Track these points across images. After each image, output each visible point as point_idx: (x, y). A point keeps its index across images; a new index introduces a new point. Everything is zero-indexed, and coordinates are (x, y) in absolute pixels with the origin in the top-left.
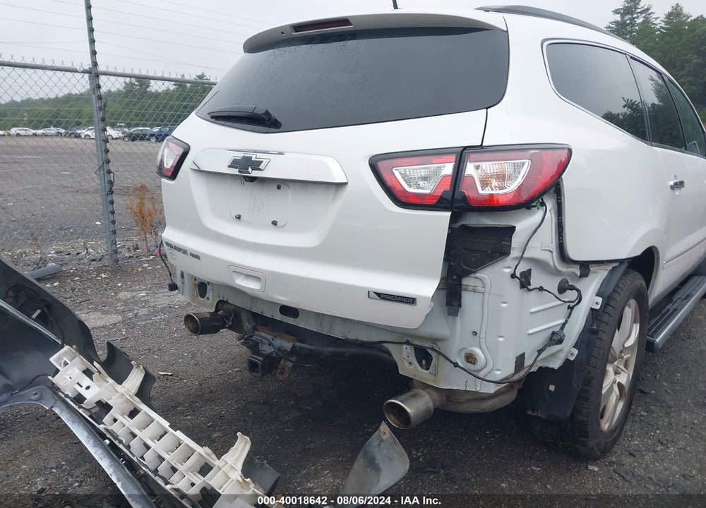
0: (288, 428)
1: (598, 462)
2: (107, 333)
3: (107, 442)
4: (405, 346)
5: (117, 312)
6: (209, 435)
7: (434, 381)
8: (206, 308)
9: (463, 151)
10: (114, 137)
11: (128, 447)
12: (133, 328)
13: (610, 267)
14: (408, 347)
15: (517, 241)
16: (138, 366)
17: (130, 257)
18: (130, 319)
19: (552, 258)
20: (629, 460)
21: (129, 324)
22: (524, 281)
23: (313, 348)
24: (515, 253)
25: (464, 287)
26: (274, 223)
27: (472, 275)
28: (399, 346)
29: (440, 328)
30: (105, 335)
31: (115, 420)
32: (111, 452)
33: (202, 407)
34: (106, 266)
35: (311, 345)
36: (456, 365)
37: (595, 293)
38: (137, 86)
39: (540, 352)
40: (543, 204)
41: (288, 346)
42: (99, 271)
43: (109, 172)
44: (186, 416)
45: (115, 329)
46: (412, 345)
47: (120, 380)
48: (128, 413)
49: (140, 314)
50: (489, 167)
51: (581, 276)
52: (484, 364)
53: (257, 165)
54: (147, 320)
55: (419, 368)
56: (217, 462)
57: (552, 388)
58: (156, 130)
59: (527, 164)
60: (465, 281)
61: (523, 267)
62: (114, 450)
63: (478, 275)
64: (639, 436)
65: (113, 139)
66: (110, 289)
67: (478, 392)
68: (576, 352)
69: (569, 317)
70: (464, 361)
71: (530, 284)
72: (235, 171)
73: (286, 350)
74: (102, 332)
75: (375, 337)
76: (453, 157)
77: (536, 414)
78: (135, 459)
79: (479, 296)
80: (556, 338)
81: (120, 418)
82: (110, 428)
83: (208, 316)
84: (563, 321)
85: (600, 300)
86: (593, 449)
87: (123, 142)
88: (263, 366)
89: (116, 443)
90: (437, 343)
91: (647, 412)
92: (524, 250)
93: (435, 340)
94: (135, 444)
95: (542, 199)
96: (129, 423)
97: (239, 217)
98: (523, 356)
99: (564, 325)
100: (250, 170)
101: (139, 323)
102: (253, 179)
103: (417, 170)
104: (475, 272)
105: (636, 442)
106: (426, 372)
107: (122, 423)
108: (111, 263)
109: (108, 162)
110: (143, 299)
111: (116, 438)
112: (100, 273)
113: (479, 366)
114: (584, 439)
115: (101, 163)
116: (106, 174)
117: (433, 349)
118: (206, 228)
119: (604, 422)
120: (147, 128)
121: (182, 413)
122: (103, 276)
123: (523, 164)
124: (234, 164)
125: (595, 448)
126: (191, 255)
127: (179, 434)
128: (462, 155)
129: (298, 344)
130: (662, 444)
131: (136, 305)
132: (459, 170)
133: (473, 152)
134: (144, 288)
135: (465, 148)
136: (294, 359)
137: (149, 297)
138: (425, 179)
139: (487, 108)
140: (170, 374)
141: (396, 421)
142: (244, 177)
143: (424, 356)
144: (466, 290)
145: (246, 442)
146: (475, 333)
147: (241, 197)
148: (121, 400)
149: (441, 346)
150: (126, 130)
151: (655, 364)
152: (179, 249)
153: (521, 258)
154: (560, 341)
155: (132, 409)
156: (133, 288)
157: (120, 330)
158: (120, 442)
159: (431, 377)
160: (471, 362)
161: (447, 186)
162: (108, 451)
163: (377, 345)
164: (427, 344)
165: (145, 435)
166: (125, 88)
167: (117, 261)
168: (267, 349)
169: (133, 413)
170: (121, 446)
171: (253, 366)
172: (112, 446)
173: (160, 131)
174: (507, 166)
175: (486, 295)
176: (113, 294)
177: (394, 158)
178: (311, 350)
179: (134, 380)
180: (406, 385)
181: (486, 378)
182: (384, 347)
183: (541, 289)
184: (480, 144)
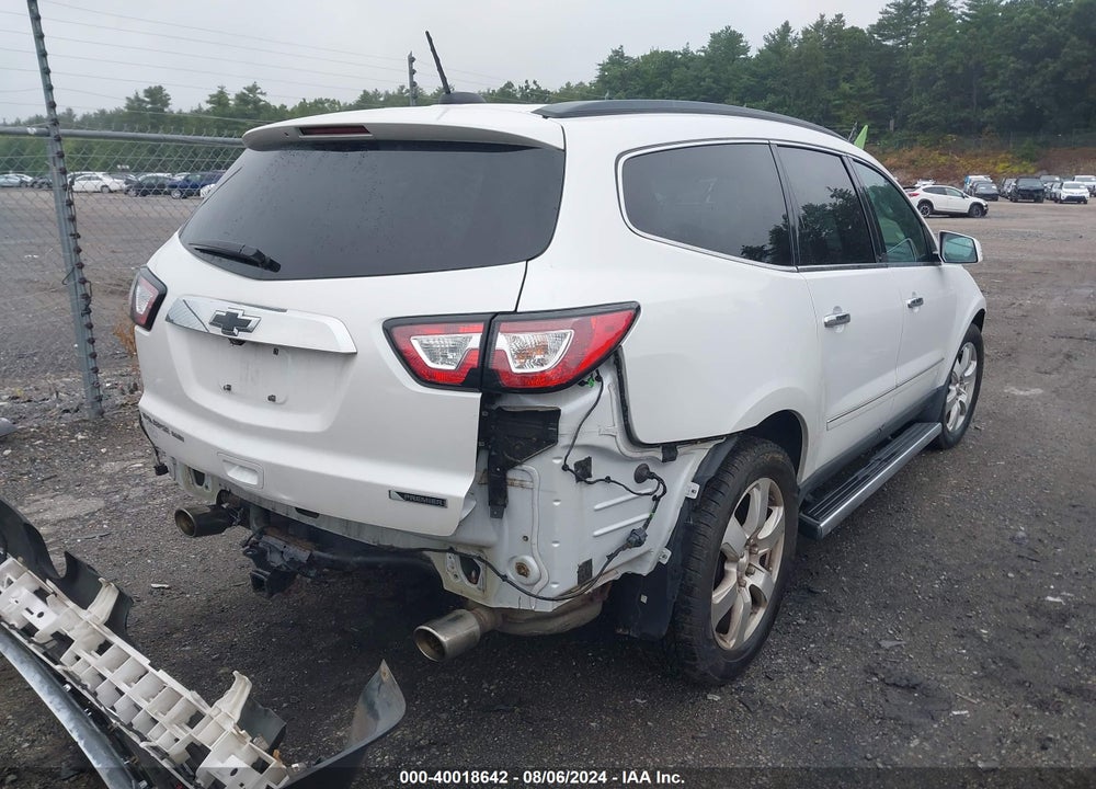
0: (322, 658)
1: (722, 689)
2: (80, 527)
3: (68, 687)
4: (448, 555)
5: (98, 494)
6: (213, 672)
7: (484, 599)
8: (206, 499)
9: (493, 318)
10: (112, 188)
11: (95, 694)
12: (119, 518)
13: (710, 445)
14: (452, 555)
15: (565, 427)
16: (108, 584)
17: (123, 405)
18: (116, 504)
19: (618, 444)
20: (763, 685)
21: (114, 512)
22: (582, 472)
23: (335, 558)
24: (564, 441)
25: (509, 482)
26: (272, 399)
27: (518, 467)
28: (441, 554)
29: (483, 532)
30: (77, 531)
31: (78, 658)
32: (74, 701)
33: (207, 633)
34: (85, 421)
35: (333, 554)
36: (504, 578)
37: (691, 479)
38: (148, 103)
39: (610, 557)
40: (599, 379)
41: (303, 555)
42: (74, 428)
43: (83, 281)
44: (184, 646)
45: (92, 522)
46: (456, 553)
47: (84, 603)
48: (96, 648)
49: (131, 497)
50: (528, 339)
51: (664, 461)
52: (538, 577)
53: (244, 325)
54: (141, 505)
55: (466, 582)
56: (208, 710)
57: (644, 599)
58: (179, 178)
59: (570, 333)
60: (511, 475)
61: (576, 456)
62: (78, 700)
63: (524, 467)
64: (786, 653)
65: (111, 192)
66: (90, 458)
67: (532, 611)
68: (669, 553)
69: (654, 512)
70: (515, 571)
71: (590, 476)
72: (217, 331)
73: (300, 562)
74: (72, 526)
75: (414, 544)
76: (481, 326)
77: (627, 633)
78: (102, 709)
79: (529, 492)
80: (635, 539)
81: (84, 655)
82: (70, 669)
83: (209, 510)
84: (647, 516)
85: (697, 487)
86: (706, 674)
87: (126, 197)
88: (273, 582)
89: (79, 688)
90: (485, 551)
91: (807, 619)
92: (576, 437)
93: (481, 548)
94: (102, 689)
95: (598, 372)
96: (96, 661)
97: (229, 388)
98: (589, 563)
99: (648, 520)
100: (235, 331)
101: (129, 511)
102: (241, 342)
103: (442, 340)
104: (521, 464)
105: (780, 661)
106: (474, 586)
107: (85, 662)
108: (93, 416)
109: (81, 266)
110: (138, 472)
111: (79, 683)
112: (75, 433)
113: (532, 578)
114: (693, 663)
115: (70, 268)
116: (78, 285)
117: (479, 558)
118: (190, 400)
119: (729, 638)
120: (166, 175)
121: (179, 642)
122: (80, 437)
123: (565, 335)
124: (217, 321)
125: (709, 672)
126: (174, 435)
127: (162, 674)
128: (491, 323)
129: (316, 553)
130: (812, 661)
131: (127, 482)
132: (487, 342)
133: (506, 321)
134: (141, 454)
135: (497, 314)
136: (312, 573)
137: (147, 469)
138: (453, 350)
139: (528, 260)
140: (166, 586)
141: (431, 651)
142: (230, 339)
143: (471, 566)
144: (512, 485)
145: (246, 684)
146: (526, 538)
147: (229, 364)
148: (85, 631)
149: (487, 555)
150: (132, 177)
151: (841, 551)
152: (159, 426)
153: (572, 446)
154: (639, 543)
155: (102, 642)
156: (125, 455)
157: (100, 522)
158: (84, 687)
159: (479, 593)
160: (523, 574)
161: (475, 362)
162: (68, 700)
163: (416, 553)
164: (473, 553)
165: (116, 678)
166: (128, 107)
167: (101, 413)
168: (276, 560)
169: (103, 647)
170: (85, 693)
171: (257, 583)
172: (74, 691)
173: (187, 180)
174: (548, 337)
175: (536, 492)
176: (93, 466)
177: (411, 324)
178: (333, 561)
179: (104, 603)
180: (452, 604)
181: (540, 595)
182: (425, 556)
183: (608, 480)
184: (513, 310)
